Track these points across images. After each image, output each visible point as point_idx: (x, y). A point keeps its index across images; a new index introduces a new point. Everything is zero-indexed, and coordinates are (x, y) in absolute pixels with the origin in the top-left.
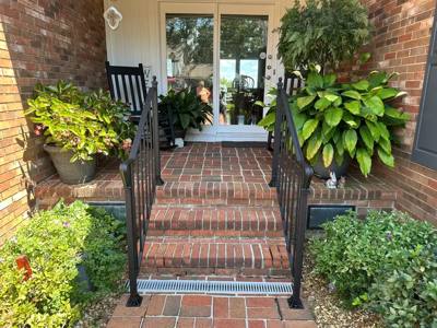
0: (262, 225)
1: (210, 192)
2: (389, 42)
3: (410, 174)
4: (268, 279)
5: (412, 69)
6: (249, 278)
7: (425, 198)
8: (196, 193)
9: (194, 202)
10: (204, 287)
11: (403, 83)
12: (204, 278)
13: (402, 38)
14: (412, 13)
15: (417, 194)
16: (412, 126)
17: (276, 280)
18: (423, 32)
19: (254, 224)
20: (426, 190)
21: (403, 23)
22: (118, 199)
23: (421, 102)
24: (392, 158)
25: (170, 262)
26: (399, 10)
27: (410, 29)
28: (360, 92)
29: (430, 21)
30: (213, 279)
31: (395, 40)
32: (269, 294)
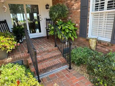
0: (57, 55)
1: (43, 52)
2: (70, 13)
3: (79, 39)
4: (62, 66)
5: (77, 19)
6: (59, 67)
7: (83, 43)
8: (40, 53)
9: (39, 55)
10: (51, 73)
11: (75, 22)
12: (50, 71)
13: (73, 13)
14: (75, 8)
15: (82, 43)
16: (79, 30)
17: (64, 66)
18: (78, 12)
19: (56, 56)
20: (83, 41)
21: (73, 10)
22: (19, 60)
23: (80, 25)
24: (77, 37)
25: (42, 70)
26: (72, 7)
27: (75, 11)
28: (69, 24)
29: (80, 10)
30: (52, 70)
31: (72, 13)
32: (64, 69)
